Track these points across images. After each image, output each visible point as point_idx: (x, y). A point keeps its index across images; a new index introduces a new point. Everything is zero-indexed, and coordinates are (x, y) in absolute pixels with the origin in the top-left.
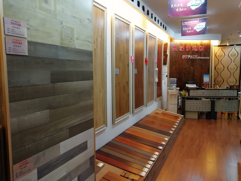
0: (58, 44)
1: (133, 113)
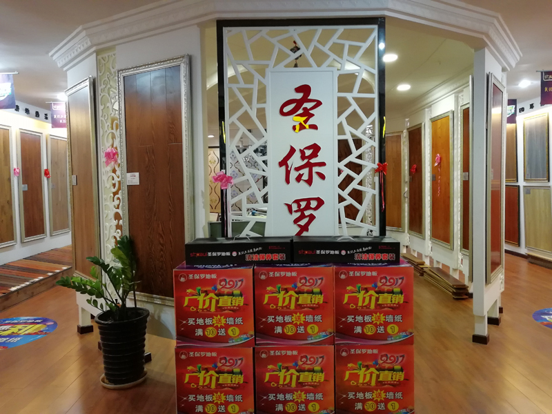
1: (22, 242)
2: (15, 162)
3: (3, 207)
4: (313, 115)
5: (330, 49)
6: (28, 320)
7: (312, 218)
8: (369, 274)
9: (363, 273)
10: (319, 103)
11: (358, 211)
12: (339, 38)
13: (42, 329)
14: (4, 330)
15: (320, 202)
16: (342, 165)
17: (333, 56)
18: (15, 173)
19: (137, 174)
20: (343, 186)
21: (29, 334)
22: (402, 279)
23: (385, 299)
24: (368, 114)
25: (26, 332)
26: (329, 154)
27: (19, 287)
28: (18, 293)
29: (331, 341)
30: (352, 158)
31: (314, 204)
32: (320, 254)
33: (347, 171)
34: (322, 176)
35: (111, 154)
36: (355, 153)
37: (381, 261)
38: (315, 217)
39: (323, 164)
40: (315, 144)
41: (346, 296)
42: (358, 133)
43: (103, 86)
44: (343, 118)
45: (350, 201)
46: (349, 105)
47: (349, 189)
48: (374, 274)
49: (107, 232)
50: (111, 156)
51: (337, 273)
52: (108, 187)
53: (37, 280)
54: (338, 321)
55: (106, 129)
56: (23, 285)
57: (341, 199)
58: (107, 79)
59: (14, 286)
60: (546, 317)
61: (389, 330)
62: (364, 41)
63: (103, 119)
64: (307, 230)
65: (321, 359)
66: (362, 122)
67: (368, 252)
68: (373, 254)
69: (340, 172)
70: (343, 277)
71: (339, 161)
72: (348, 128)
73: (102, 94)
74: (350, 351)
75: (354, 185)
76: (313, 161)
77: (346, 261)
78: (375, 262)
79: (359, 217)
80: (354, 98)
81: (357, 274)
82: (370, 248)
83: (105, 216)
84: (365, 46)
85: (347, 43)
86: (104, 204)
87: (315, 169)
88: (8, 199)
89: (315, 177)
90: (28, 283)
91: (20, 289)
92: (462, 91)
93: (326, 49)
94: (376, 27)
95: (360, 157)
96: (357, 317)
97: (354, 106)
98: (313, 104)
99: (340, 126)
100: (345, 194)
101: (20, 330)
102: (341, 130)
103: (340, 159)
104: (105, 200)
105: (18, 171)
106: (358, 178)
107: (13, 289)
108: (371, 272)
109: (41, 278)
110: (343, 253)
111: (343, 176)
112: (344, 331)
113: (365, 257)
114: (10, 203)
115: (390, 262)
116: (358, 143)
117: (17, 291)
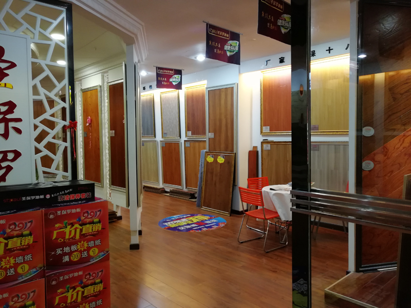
4: (8, 75)
5: (22, 18)
7: (9, 169)
8: (74, 211)
9: (69, 211)
10: (13, 65)
11: (53, 160)
12: (31, 10)
15: (17, 154)
16: (37, 121)
17: (26, 25)
20: (39, 139)
22: (100, 211)
23: (88, 229)
24: (60, 81)
26: (24, 110)
29: (42, 275)
30: (46, 116)
31: (11, 156)
32: (26, 201)
33: (42, 127)
34: (18, 131)
36: (49, 111)
37: (81, 200)
38: (12, 168)
39: (19, 120)
40: (10, 101)
41: (55, 232)
42: (52, 95)
44: (37, 81)
45: (46, 152)
46: (42, 71)
47: (45, 142)
48: (78, 210)
51: (46, 215)
54: (48, 255)
57: (38, 151)
60: (166, 224)
61: (91, 253)
62: (55, 19)
64: (4, 180)
65: (33, 294)
66: (55, 86)
67: (69, 193)
68: (73, 195)
69: (36, 127)
70: (52, 216)
71: (35, 118)
72: (42, 90)
74: (59, 278)
75: (48, 139)
76: (9, 116)
77: (51, 204)
78: (75, 200)
79: (54, 165)
80: (47, 65)
81: (64, 212)
82: (71, 190)
84: (55, 23)
85: (39, 17)
87: (11, 124)
89: (11, 131)
92: (107, 72)
93: (19, 17)
94: (64, 9)
95: (53, 115)
96: (65, 249)
97: (47, 72)
98: (7, 65)
99: (35, 87)
100: (41, 146)
102: (35, 91)
103: (35, 117)
106: (52, 133)
108: (76, 209)
110: (48, 196)
111: (39, 131)
112: (53, 263)
113: (66, 198)
115: (88, 200)
116: (52, 103)
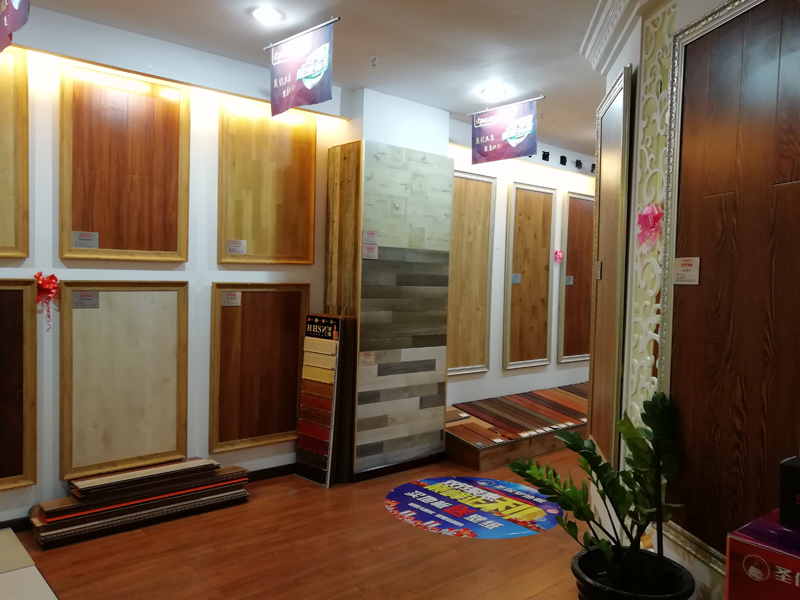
0: (406, 246)
1: (559, 363)
2: (558, 242)
3: (534, 308)
6: (527, 493)
13: (536, 519)
14: (488, 502)
18: (556, 258)
19: (696, 261)
21: (515, 521)
25: (513, 517)
27: (533, 433)
28: (531, 442)
35: (650, 220)
43: (649, 80)
49: (633, 377)
50: (651, 222)
52: (642, 287)
53: (563, 426)
55: (648, 166)
56: (540, 431)
58: (657, 63)
59: (527, 430)
63: (643, 148)
73: (646, 98)
83: (633, 345)
86: (633, 320)
88: (543, 296)
90: (548, 429)
91: (534, 437)
101: (508, 508)
104: (637, 312)
105: (561, 255)
107: (525, 435)
109: (570, 424)
114: (545, 302)
117: (530, 438)
